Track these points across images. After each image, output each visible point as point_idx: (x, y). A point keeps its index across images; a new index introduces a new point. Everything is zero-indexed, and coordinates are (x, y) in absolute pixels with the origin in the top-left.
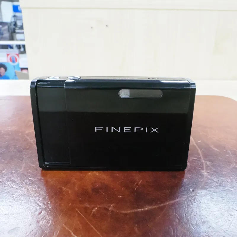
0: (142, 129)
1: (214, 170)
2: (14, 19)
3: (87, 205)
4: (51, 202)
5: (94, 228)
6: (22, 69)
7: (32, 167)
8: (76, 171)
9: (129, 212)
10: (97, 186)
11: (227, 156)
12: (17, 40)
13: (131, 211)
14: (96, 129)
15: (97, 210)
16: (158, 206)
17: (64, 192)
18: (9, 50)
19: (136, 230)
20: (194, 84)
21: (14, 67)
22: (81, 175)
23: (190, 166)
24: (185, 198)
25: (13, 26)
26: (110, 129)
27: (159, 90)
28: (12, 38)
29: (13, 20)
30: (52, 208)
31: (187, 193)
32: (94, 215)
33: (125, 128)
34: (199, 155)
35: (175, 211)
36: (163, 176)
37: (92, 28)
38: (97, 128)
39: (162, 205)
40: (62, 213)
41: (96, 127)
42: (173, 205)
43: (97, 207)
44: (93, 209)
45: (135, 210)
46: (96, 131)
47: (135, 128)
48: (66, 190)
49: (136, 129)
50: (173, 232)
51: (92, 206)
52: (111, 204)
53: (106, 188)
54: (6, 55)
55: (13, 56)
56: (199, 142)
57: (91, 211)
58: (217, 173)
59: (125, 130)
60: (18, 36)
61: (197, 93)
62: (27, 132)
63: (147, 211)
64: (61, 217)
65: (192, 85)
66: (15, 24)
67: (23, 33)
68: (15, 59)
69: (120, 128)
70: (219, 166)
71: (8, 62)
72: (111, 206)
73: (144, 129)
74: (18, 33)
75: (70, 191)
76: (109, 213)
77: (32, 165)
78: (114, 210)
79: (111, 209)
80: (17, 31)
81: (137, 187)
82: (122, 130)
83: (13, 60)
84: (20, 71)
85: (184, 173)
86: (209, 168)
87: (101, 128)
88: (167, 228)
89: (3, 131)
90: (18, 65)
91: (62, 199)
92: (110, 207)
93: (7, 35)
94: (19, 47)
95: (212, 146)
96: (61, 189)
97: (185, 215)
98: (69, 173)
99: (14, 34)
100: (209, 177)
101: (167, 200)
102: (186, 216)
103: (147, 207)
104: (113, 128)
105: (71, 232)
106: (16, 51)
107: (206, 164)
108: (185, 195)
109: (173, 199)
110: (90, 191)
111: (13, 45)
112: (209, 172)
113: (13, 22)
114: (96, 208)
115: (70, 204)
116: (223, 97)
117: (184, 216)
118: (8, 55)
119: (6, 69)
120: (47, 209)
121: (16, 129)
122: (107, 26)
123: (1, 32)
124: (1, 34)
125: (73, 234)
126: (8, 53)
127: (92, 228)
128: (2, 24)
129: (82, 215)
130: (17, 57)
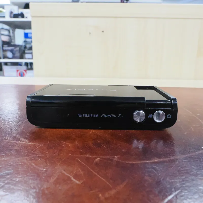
2: (25, 44)
3: (88, 156)
4: (49, 152)
5: (97, 175)
10: (99, 141)
12: (26, 59)
15: (100, 160)
16: (168, 159)
17: (63, 145)
18: (19, 67)
28: (22, 57)
29: (23, 44)
30: (50, 157)
31: (199, 150)
32: (97, 164)
35: (190, 164)
37: (90, 33)
40: (61, 161)
43: (99, 157)
44: (95, 159)
48: (65, 143)
51: (95, 156)
53: (108, 143)
54: (16, 71)
55: (22, 72)
57: (94, 161)
60: (27, 56)
64: (60, 164)
66: (25, 47)
67: (32, 53)
72: (115, 157)
74: (27, 53)
75: (69, 144)
76: (114, 163)
78: (119, 160)
80: (26, 51)
81: (142, 144)
91: (61, 150)
93: (18, 54)
96: (61, 143)
99: (24, 54)
103: (156, 160)
105: (71, 177)
106: (24, 68)
110: (91, 145)
111: (22, 63)
115: (70, 154)
118: (18, 71)
122: (103, 32)
123: (14, 52)
124: (13, 54)
125: (72, 179)
126: (18, 69)
127: (95, 175)
128: (15, 46)
129: (83, 163)
130: (24, 72)
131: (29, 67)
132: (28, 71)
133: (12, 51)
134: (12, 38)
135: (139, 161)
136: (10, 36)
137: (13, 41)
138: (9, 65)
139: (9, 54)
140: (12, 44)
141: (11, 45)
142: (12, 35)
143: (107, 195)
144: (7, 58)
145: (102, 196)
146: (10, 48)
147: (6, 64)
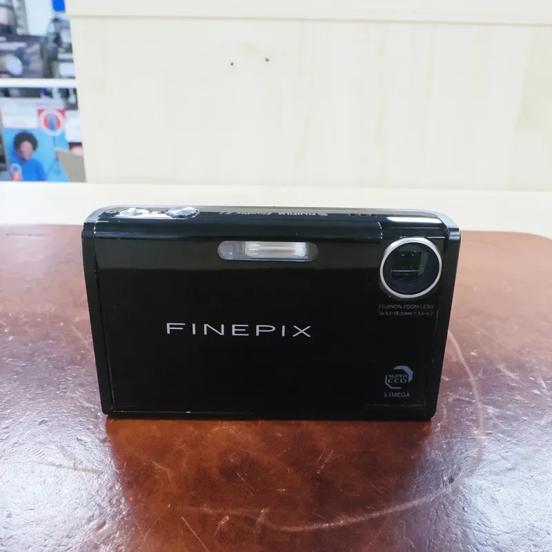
0: (274, 329)
1: (504, 427)
2: (55, 28)
3: (207, 509)
4: (127, 499)
6: (72, 145)
7: (87, 408)
9: (300, 529)
10: (232, 460)
11: (536, 392)
12: (61, 77)
13: (307, 528)
14: (169, 329)
15: (229, 523)
16: (367, 516)
17: (155, 473)
18: (44, 100)
21: (54, 139)
22: (197, 432)
24: (431, 498)
25: (51, 45)
26: (200, 329)
28: (49, 73)
29: (52, 30)
30: (128, 515)
31: (438, 487)
32: (222, 536)
33: (234, 326)
34: (470, 388)
35: (407, 532)
37: (232, 64)
38: (171, 326)
39: (378, 514)
40: (150, 527)
42: (403, 515)
43: (229, 515)
44: (220, 520)
45: (316, 526)
47: (258, 327)
48: (161, 469)
49: (260, 328)
51: (219, 512)
52: (261, 509)
53: (251, 466)
54: (35, 113)
55: (52, 115)
56: (472, 354)
57: (217, 525)
58: (510, 436)
59: (234, 330)
60: (63, 68)
62: (77, 319)
63: (344, 528)
64: (147, 538)
66: (58, 40)
68: (55, 122)
70: (516, 419)
71: (40, 127)
72: (260, 513)
74: (64, 61)
75: (170, 473)
76: (256, 531)
77: (87, 405)
78: (267, 523)
79: (260, 520)
80: (61, 56)
81: (323, 467)
82: (228, 330)
83: (52, 124)
84: (66, 151)
86: (491, 422)
87: (180, 326)
89: (23, 316)
90: (63, 134)
92: (258, 514)
93: (37, 64)
94: (65, 93)
95: (501, 367)
96: (150, 467)
97: (430, 541)
98: (167, 424)
99: (55, 63)
102: (431, 544)
103: (343, 519)
104: (207, 327)
106: (58, 102)
107: (485, 412)
108: (432, 492)
109: (404, 500)
110: (215, 473)
111: (51, 89)
113: (53, 34)
114: (227, 518)
115: (169, 506)
117: (426, 544)
118: (40, 112)
119: (34, 144)
120: (116, 516)
121: (52, 310)
122: (267, 60)
123: (25, 57)
124: (25, 63)
126: (41, 107)
128: (28, 38)
129: (194, 532)
130: (60, 116)
131: (72, 99)
132: (69, 113)
133: (19, 54)
134: (18, 13)
135: (307, 524)
136: (10, 8)
137: (20, 22)
138: (15, 97)
139: (14, 65)
140: (20, 31)
141: (17, 35)
142: (16, 3)
144: (7, 75)
146: (14, 46)
147: (6, 92)
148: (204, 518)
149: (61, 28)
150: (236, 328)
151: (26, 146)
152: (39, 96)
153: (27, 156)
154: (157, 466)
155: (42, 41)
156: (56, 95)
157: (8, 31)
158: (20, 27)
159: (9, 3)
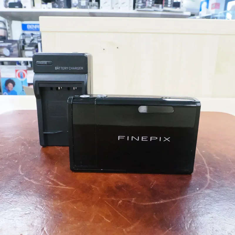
0: (157, 138)
1: (217, 174)
2: (23, 37)
3: (113, 198)
6: (29, 84)
8: (100, 173)
9: (147, 204)
10: (120, 184)
12: (25, 57)
13: (150, 204)
16: (171, 200)
17: (93, 188)
18: (17, 66)
19: (155, 216)
20: (200, 102)
21: (22, 82)
22: (105, 176)
23: (196, 171)
24: (192, 195)
25: (22, 44)
26: (130, 138)
27: (171, 107)
28: (21, 55)
31: (194, 191)
32: (120, 206)
33: (142, 137)
34: (203, 162)
35: (185, 204)
36: (173, 179)
37: (104, 49)
39: (174, 199)
40: (94, 204)
41: (119, 137)
42: (183, 199)
44: (119, 202)
45: (153, 203)
46: (119, 139)
47: (151, 137)
50: (184, 219)
51: (118, 199)
52: (133, 198)
53: (127, 186)
54: (15, 71)
55: (22, 72)
56: (203, 151)
57: (118, 203)
58: (219, 176)
59: (142, 139)
60: (27, 53)
61: (202, 110)
63: (161, 204)
65: (198, 103)
66: (24, 41)
67: (31, 50)
68: (23, 75)
69: (138, 137)
70: (221, 171)
71: (16, 77)
73: (159, 139)
74: (27, 50)
75: (98, 188)
76: (132, 205)
78: (135, 202)
79: (133, 201)
80: (26, 48)
81: (153, 186)
82: (140, 139)
83: (21, 76)
84: (27, 86)
85: (191, 176)
86: (212, 172)
87: (123, 137)
88: (179, 216)
89: (32, 141)
90: (26, 80)
91: (92, 193)
92: (132, 200)
93: (16, 52)
94: (26, 63)
95: (214, 155)
96: (91, 187)
97: (193, 207)
98: (94, 174)
99: (23, 51)
100: (212, 179)
101: (178, 196)
103: (162, 201)
104: (133, 138)
105: (103, 217)
106: (24, 67)
107: (209, 169)
108: (192, 193)
109: (182, 196)
110: (114, 188)
111: (21, 61)
112: (211, 176)
113: (22, 39)
114: (121, 201)
115: (100, 198)
116: (226, 113)
118: (16, 71)
119: (14, 84)
122: (118, 48)
123: (11, 49)
124: (11, 51)
125: (105, 219)
126: (17, 69)
127: (120, 215)
128: (12, 41)
129: (110, 205)
130: (25, 73)
131: (29, 66)
132: (29, 72)
133: (9, 48)
134: (8, 31)
135: (149, 202)
136: (6, 29)
137: (9, 35)
138: (6, 65)
139: (6, 52)
140: (9, 39)
142: (8, 28)
143: (128, 230)
144: (4, 56)
145: (125, 230)
146: (7, 44)
147: (2, 63)
148: (113, 201)
149: (25, 37)
150: (143, 138)
151: (10, 85)
152: (16, 65)
153: (10, 89)
154: (93, 186)
155: (18, 42)
156: (23, 64)
157: (4, 39)
158: (10, 37)
159: (5, 28)
